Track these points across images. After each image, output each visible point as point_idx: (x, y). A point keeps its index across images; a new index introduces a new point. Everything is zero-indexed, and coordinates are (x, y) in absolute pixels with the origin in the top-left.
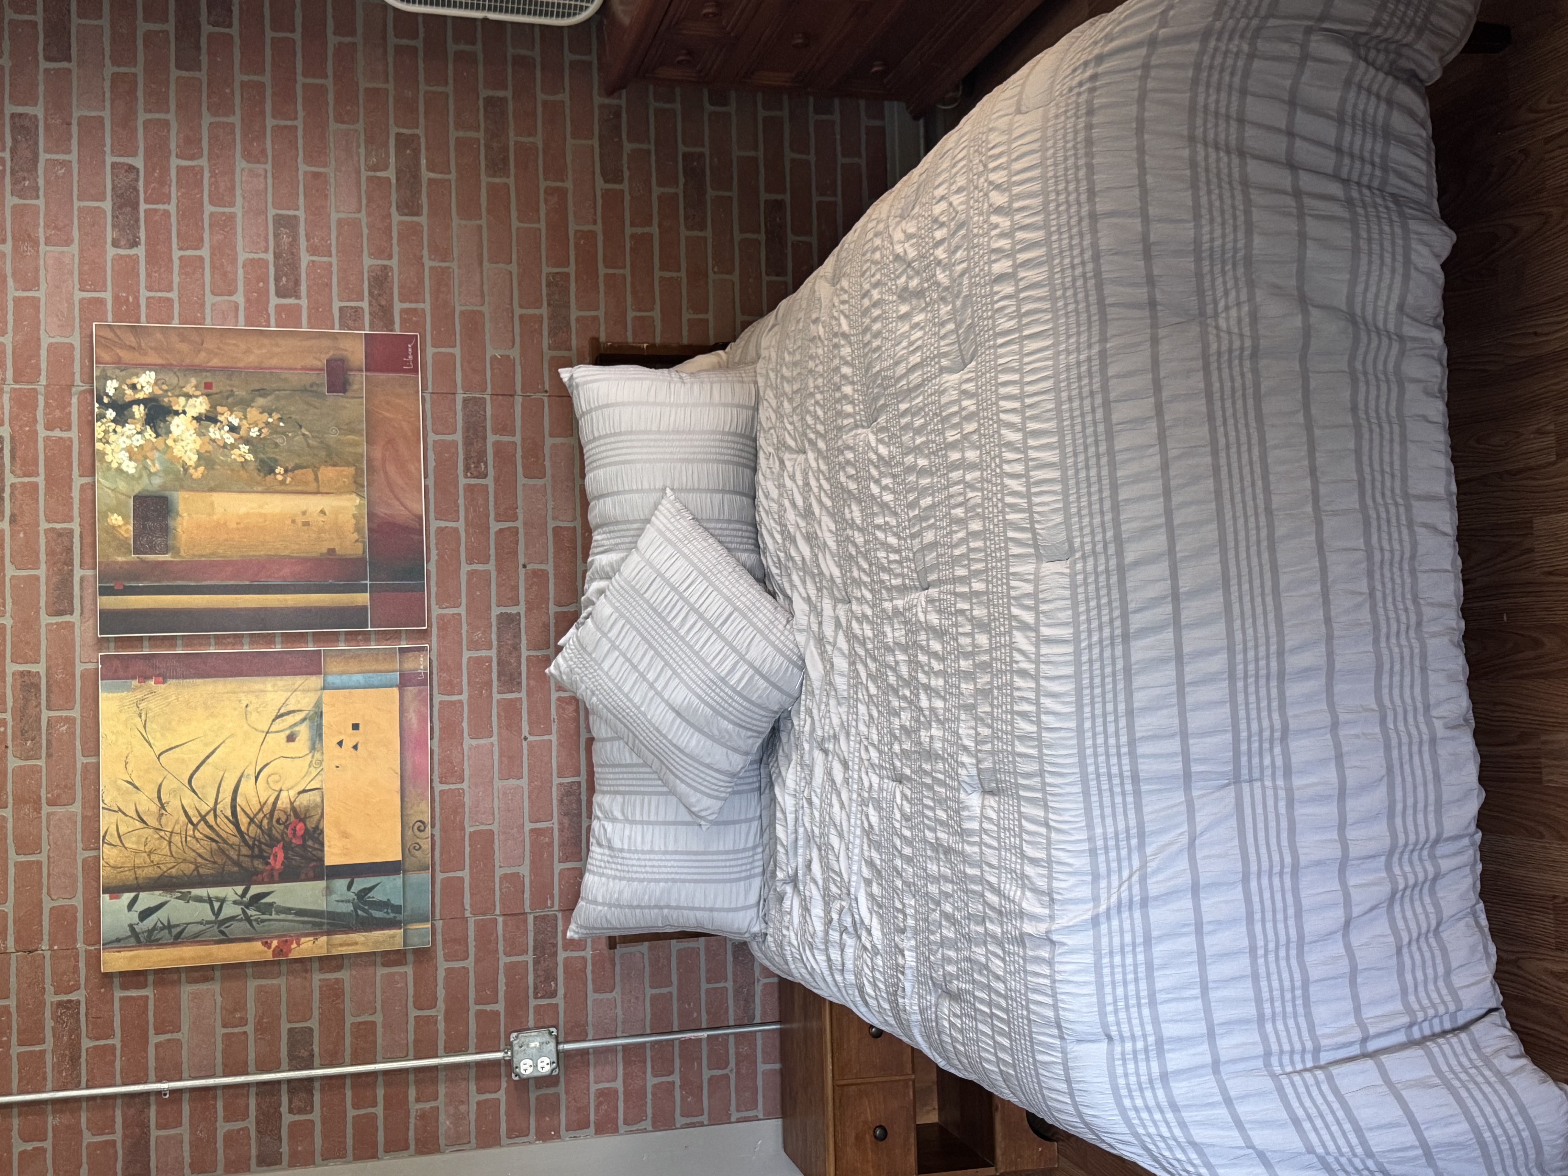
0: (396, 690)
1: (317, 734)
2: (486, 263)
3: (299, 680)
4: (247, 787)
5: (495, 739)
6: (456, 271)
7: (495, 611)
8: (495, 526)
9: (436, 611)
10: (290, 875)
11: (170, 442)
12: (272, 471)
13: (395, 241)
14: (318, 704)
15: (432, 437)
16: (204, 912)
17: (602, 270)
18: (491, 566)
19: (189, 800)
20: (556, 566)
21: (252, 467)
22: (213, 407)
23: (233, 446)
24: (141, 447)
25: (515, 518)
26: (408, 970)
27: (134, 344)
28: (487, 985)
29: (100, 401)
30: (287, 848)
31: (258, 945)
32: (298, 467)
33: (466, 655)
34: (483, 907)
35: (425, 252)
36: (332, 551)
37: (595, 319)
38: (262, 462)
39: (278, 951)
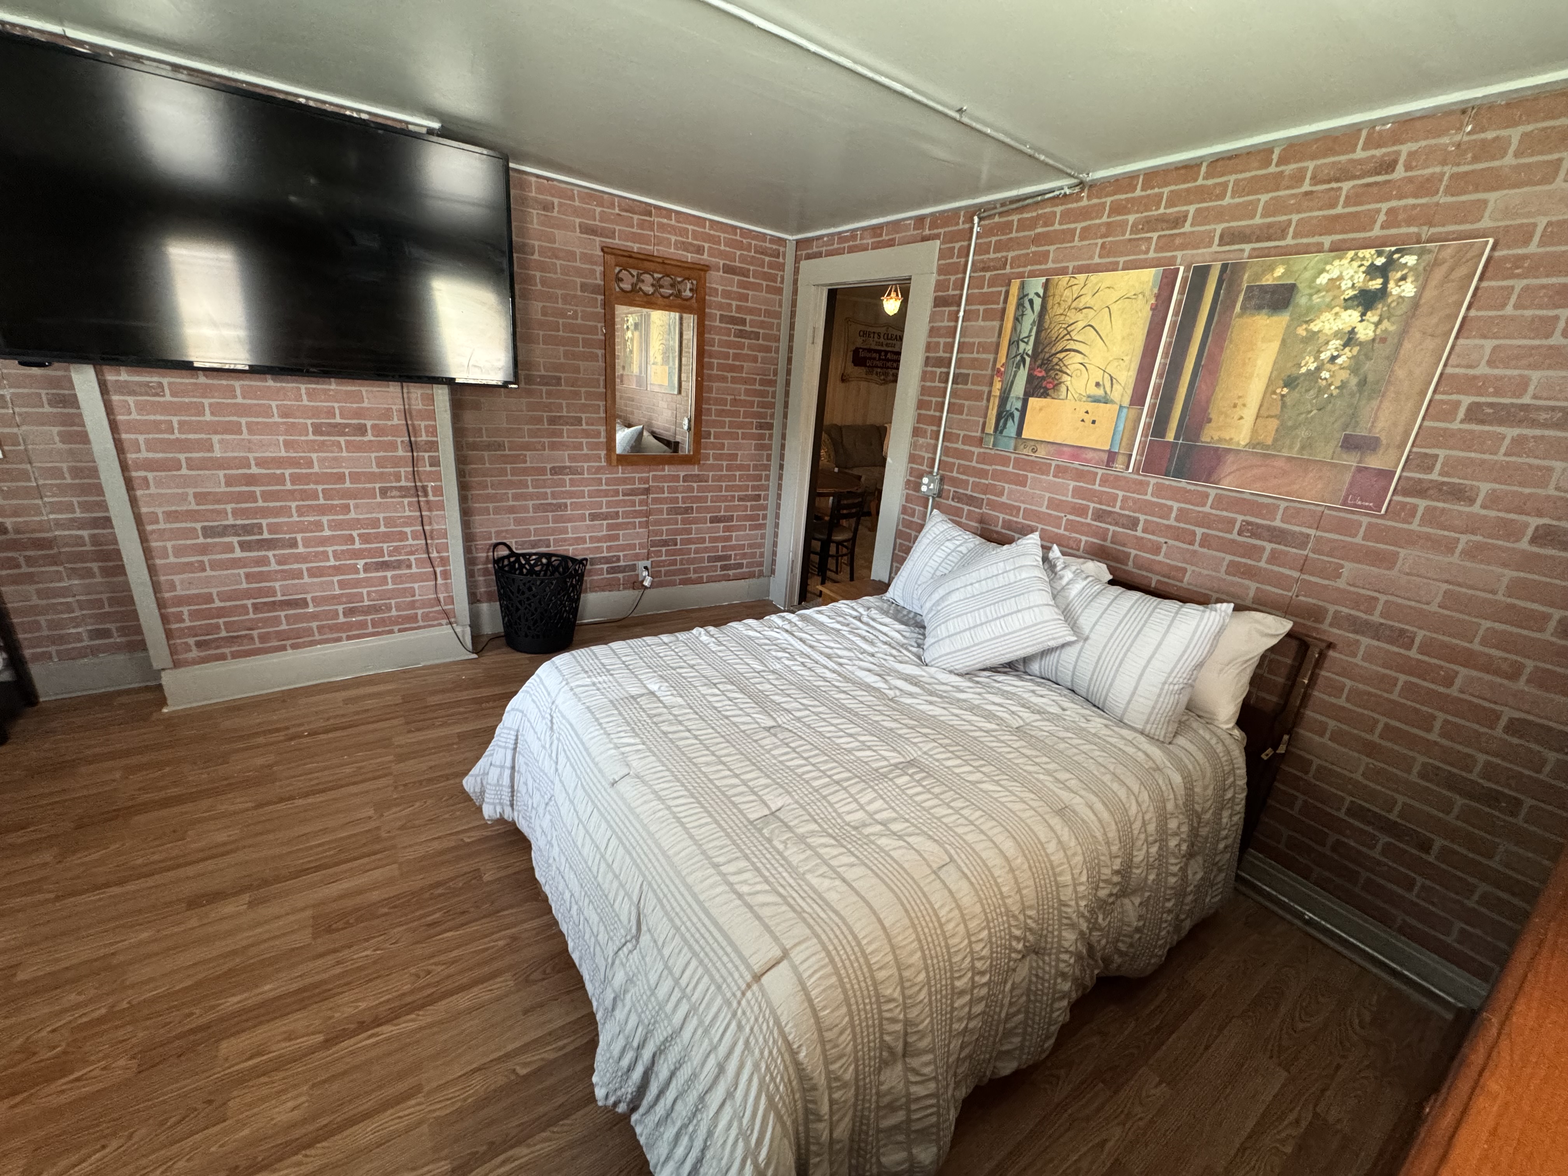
0: (1107, 448)
1: (1096, 400)
2: (1445, 586)
3: (1130, 392)
4: (1078, 358)
5: (1070, 499)
6: (1447, 560)
7: (1142, 518)
8: (1199, 531)
9: (1153, 481)
10: (1031, 378)
11: (1337, 309)
12: (1286, 385)
13: (1502, 514)
14: (1112, 402)
15: (1283, 505)
16: (1024, 334)
17: (1403, 678)
18: (1172, 522)
19: (1080, 325)
20: (1160, 562)
21: (1294, 372)
22: (1361, 344)
23: (1317, 358)
24: (1339, 287)
25: (1201, 545)
26: (979, 434)
27: (1452, 277)
28: (964, 470)
29: (1396, 251)
30: (1043, 378)
31: (1004, 361)
32: (1284, 405)
33: (1121, 494)
34: (996, 475)
35: (1479, 538)
36: (1210, 421)
37: (1354, 655)
38: (1297, 378)
39: (999, 371)
